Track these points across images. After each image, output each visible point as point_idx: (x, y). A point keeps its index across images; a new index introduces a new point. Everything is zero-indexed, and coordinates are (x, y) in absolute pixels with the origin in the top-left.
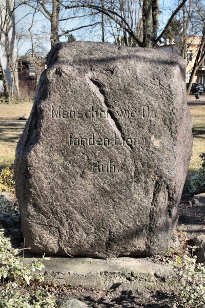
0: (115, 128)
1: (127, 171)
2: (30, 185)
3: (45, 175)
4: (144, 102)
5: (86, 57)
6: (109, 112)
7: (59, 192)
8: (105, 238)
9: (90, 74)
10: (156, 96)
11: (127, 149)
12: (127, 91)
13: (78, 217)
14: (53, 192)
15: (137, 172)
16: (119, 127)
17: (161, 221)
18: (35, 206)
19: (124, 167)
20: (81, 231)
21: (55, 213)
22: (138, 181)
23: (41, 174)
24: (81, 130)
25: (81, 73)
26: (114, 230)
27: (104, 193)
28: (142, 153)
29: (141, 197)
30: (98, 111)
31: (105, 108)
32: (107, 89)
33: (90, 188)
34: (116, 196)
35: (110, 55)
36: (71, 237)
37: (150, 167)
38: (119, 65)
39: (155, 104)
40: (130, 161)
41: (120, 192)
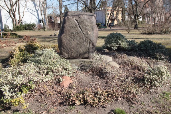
0: (80, 30)
1: (83, 39)
2: (62, 43)
3: (65, 40)
4: (87, 24)
5: (74, 14)
6: (79, 26)
7: (68, 44)
8: (79, 54)
9: (74, 18)
10: (89, 23)
11: (83, 34)
12: (83, 22)
13: (73, 50)
14: (67, 44)
15: (85, 39)
16: (81, 30)
17: (91, 50)
18: (63, 48)
19: (82, 38)
20: (73, 53)
21: (68, 49)
22: (86, 41)
23: (64, 40)
24: (73, 30)
25: (73, 18)
26: (81, 52)
27: (78, 44)
28: (86, 35)
29: (86, 45)
30: (76, 26)
31: (78, 25)
32: (78, 21)
33: (75, 43)
34: (81, 45)
35: (79, 14)
36: (71, 54)
37: (88, 38)
38: (81, 16)
39: (89, 25)
40: (84, 37)
41: (82, 44)
